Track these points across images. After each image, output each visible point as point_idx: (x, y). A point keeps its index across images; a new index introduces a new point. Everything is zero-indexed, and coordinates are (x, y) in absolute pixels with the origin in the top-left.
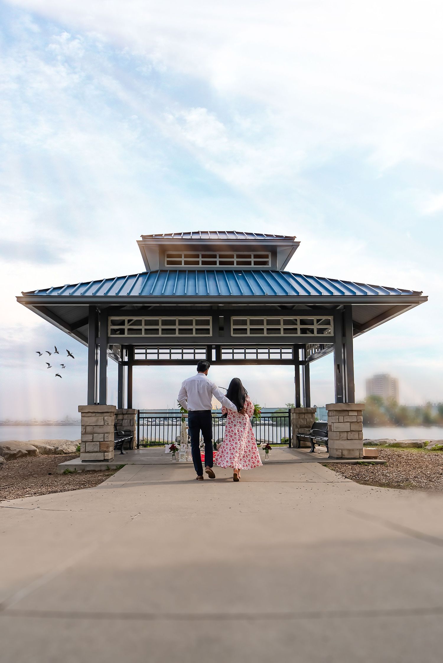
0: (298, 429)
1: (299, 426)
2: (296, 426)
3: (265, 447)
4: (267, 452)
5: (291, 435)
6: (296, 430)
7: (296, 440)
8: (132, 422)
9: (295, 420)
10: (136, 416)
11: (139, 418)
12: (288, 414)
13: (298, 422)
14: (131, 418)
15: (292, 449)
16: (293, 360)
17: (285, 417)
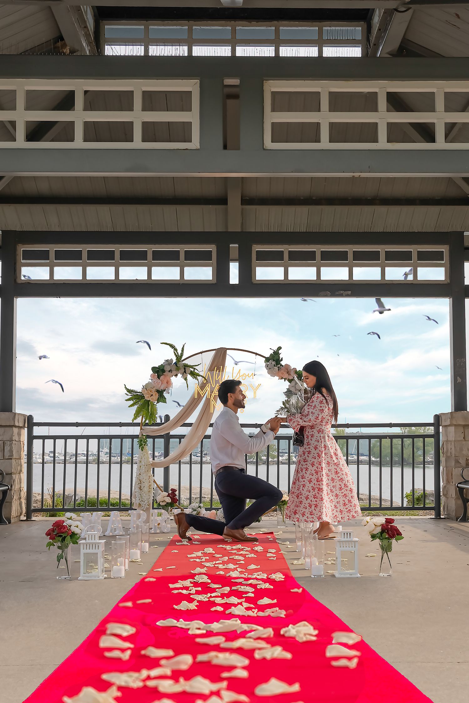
0: (460, 469)
1: (463, 462)
2: (457, 462)
3: (379, 529)
4: (386, 549)
5: (442, 484)
6: (457, 471)
7: (457, 499)
8: (7, 448)
9: (453, 443)
10: (25, 432)
11: (31, 438)
12: (432, 428)
13: (461, 450)
14: (6, 438)
15: (442, 524)
16: (448, 284)
17: (424, 437)
